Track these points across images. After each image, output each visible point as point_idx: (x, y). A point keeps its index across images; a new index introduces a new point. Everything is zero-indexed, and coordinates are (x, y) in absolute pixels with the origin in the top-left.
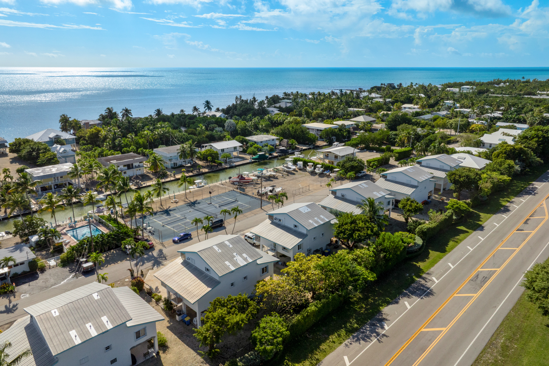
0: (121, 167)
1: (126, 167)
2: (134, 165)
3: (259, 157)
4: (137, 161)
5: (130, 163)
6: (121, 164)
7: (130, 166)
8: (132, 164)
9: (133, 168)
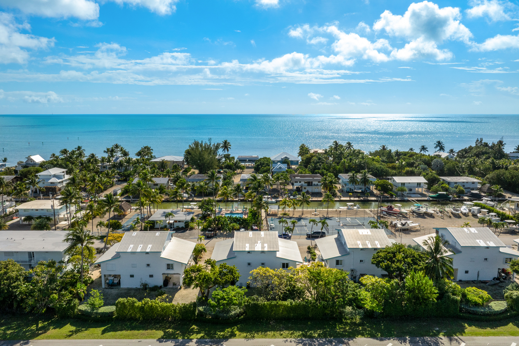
0: (303, 183)
1: (306, 184)
2: (314, 183)
3: (437, 196)
4: (316, 180)
5: (311, 181)
6: (303, 180)
7: (309, 184)
8: (312, 182)
9: (312, 185)
